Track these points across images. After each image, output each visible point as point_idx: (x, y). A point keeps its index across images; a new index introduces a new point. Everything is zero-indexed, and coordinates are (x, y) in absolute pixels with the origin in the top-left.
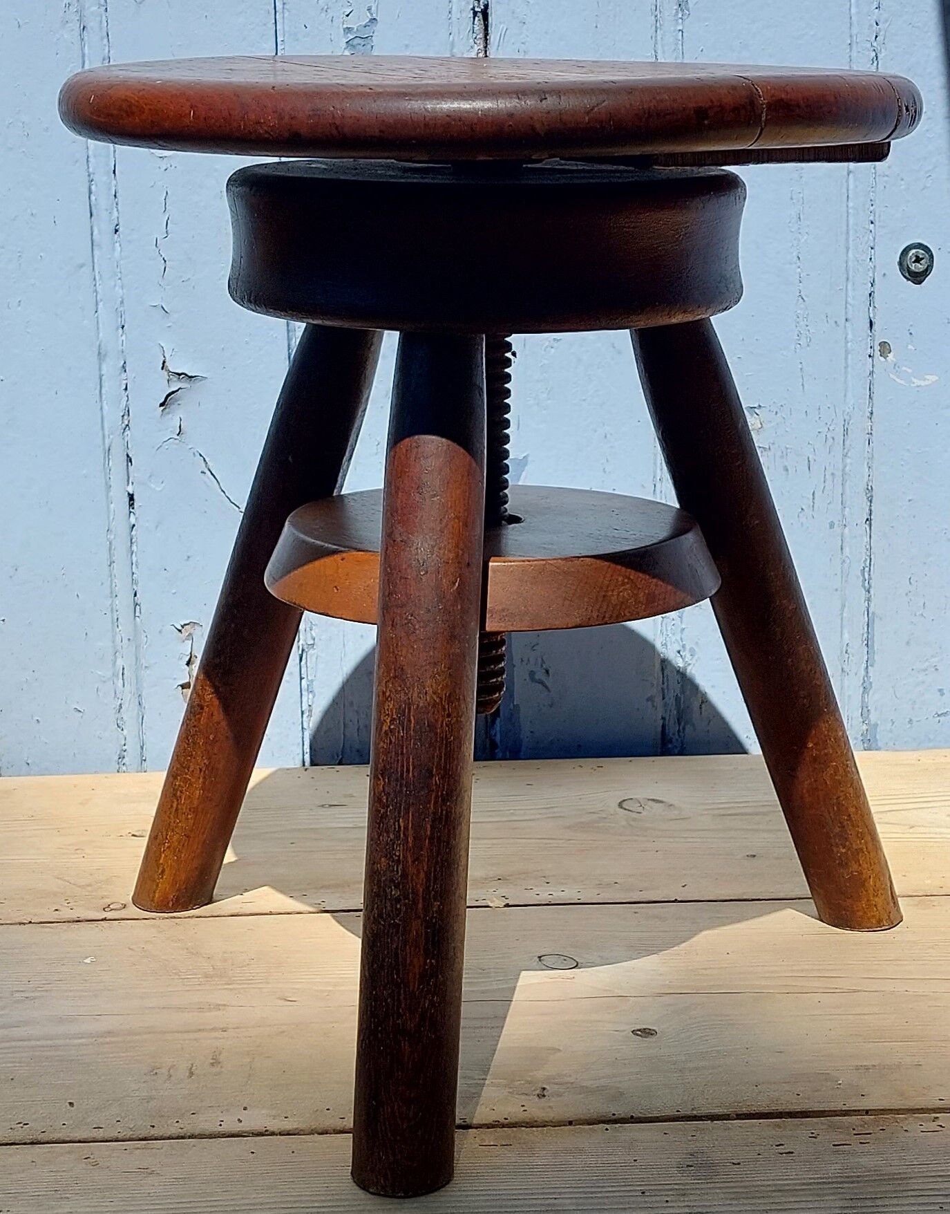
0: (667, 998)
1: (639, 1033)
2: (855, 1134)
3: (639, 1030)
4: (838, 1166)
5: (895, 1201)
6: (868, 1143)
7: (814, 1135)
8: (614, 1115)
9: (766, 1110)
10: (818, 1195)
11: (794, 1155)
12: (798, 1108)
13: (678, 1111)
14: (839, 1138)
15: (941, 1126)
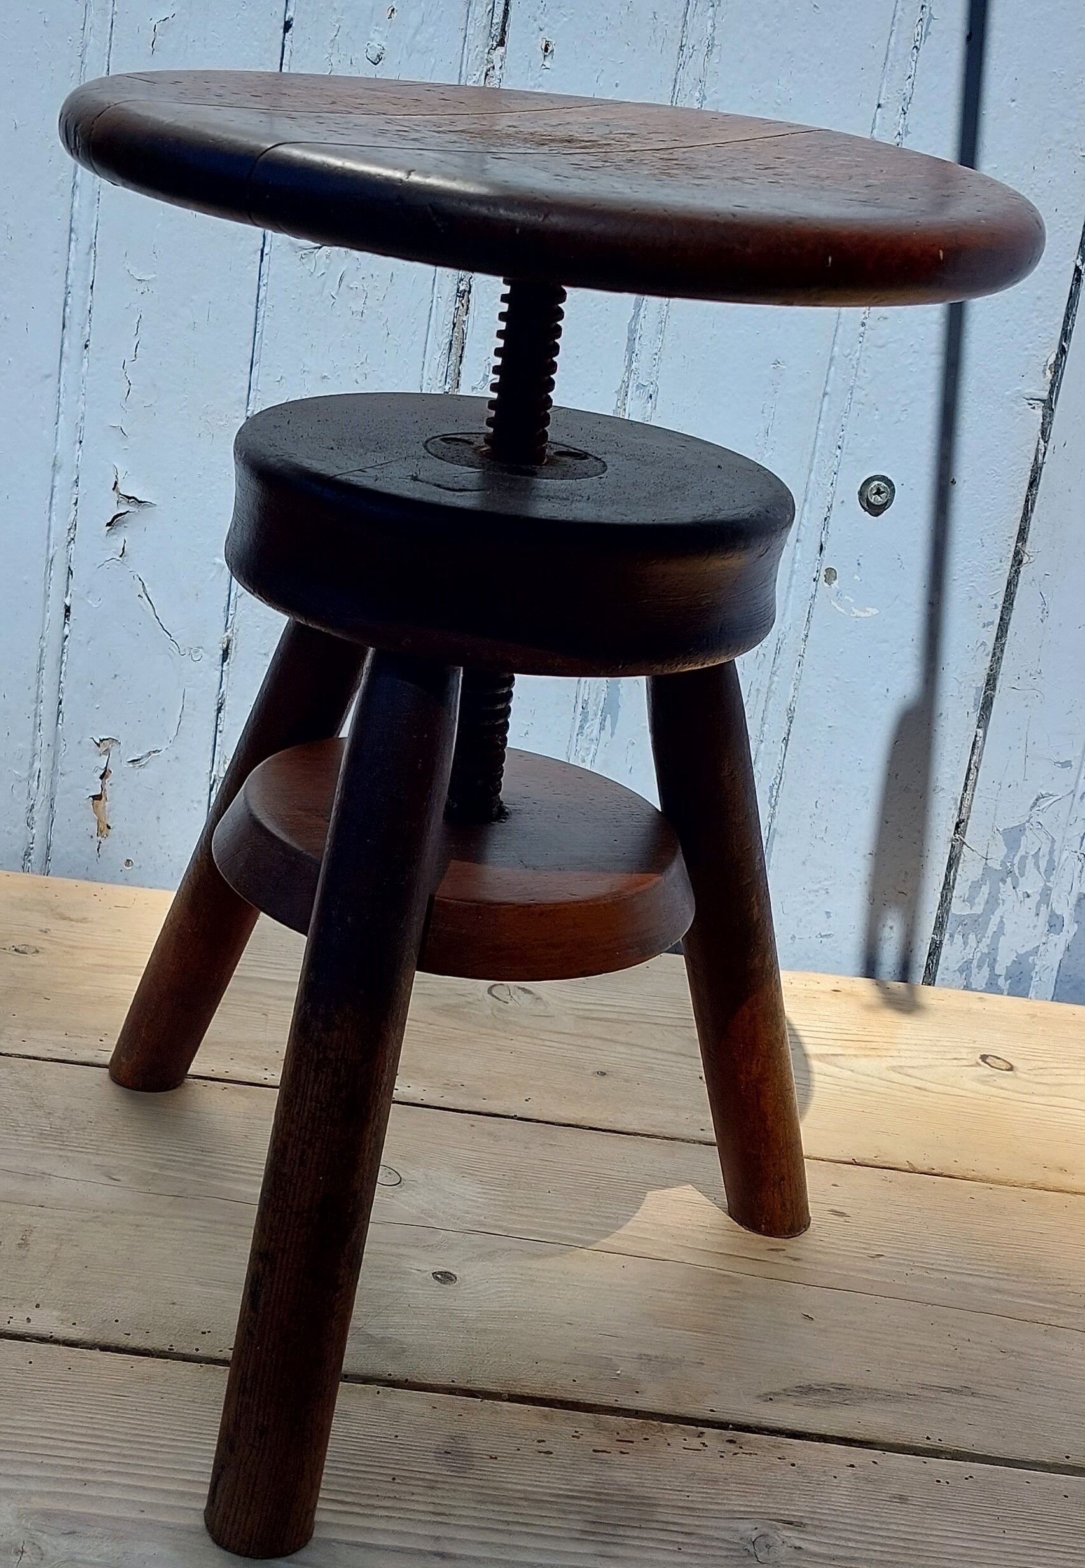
0: (476, 1238)
1: (439, 1276)
2: (618, 1440)
3: (440, 1273)
4: (591, 1478)
5: (636, 1533)
6: (628, 1453)
7: (577, 1434)
8: (390, 1375)
9: (538, 1393)
10: (564, 1512)
11: (551, 1455)
12: (570, 1397)
13: (453, 1381)
14: (601, 1441)
15: (703, 1444)
